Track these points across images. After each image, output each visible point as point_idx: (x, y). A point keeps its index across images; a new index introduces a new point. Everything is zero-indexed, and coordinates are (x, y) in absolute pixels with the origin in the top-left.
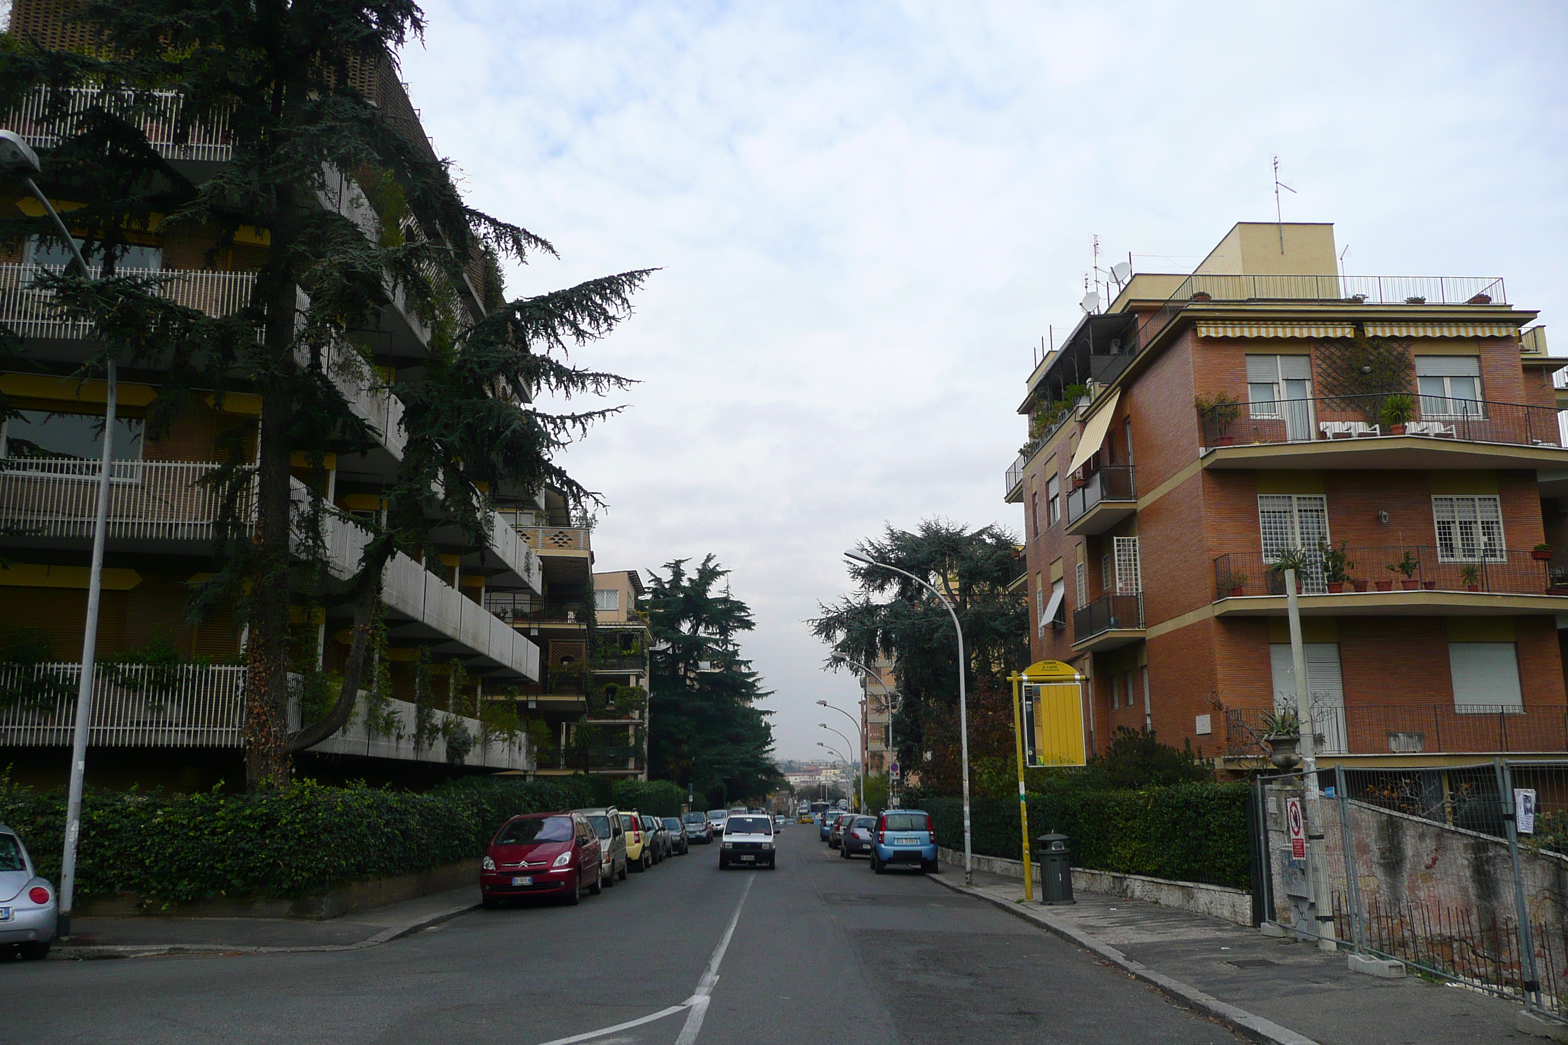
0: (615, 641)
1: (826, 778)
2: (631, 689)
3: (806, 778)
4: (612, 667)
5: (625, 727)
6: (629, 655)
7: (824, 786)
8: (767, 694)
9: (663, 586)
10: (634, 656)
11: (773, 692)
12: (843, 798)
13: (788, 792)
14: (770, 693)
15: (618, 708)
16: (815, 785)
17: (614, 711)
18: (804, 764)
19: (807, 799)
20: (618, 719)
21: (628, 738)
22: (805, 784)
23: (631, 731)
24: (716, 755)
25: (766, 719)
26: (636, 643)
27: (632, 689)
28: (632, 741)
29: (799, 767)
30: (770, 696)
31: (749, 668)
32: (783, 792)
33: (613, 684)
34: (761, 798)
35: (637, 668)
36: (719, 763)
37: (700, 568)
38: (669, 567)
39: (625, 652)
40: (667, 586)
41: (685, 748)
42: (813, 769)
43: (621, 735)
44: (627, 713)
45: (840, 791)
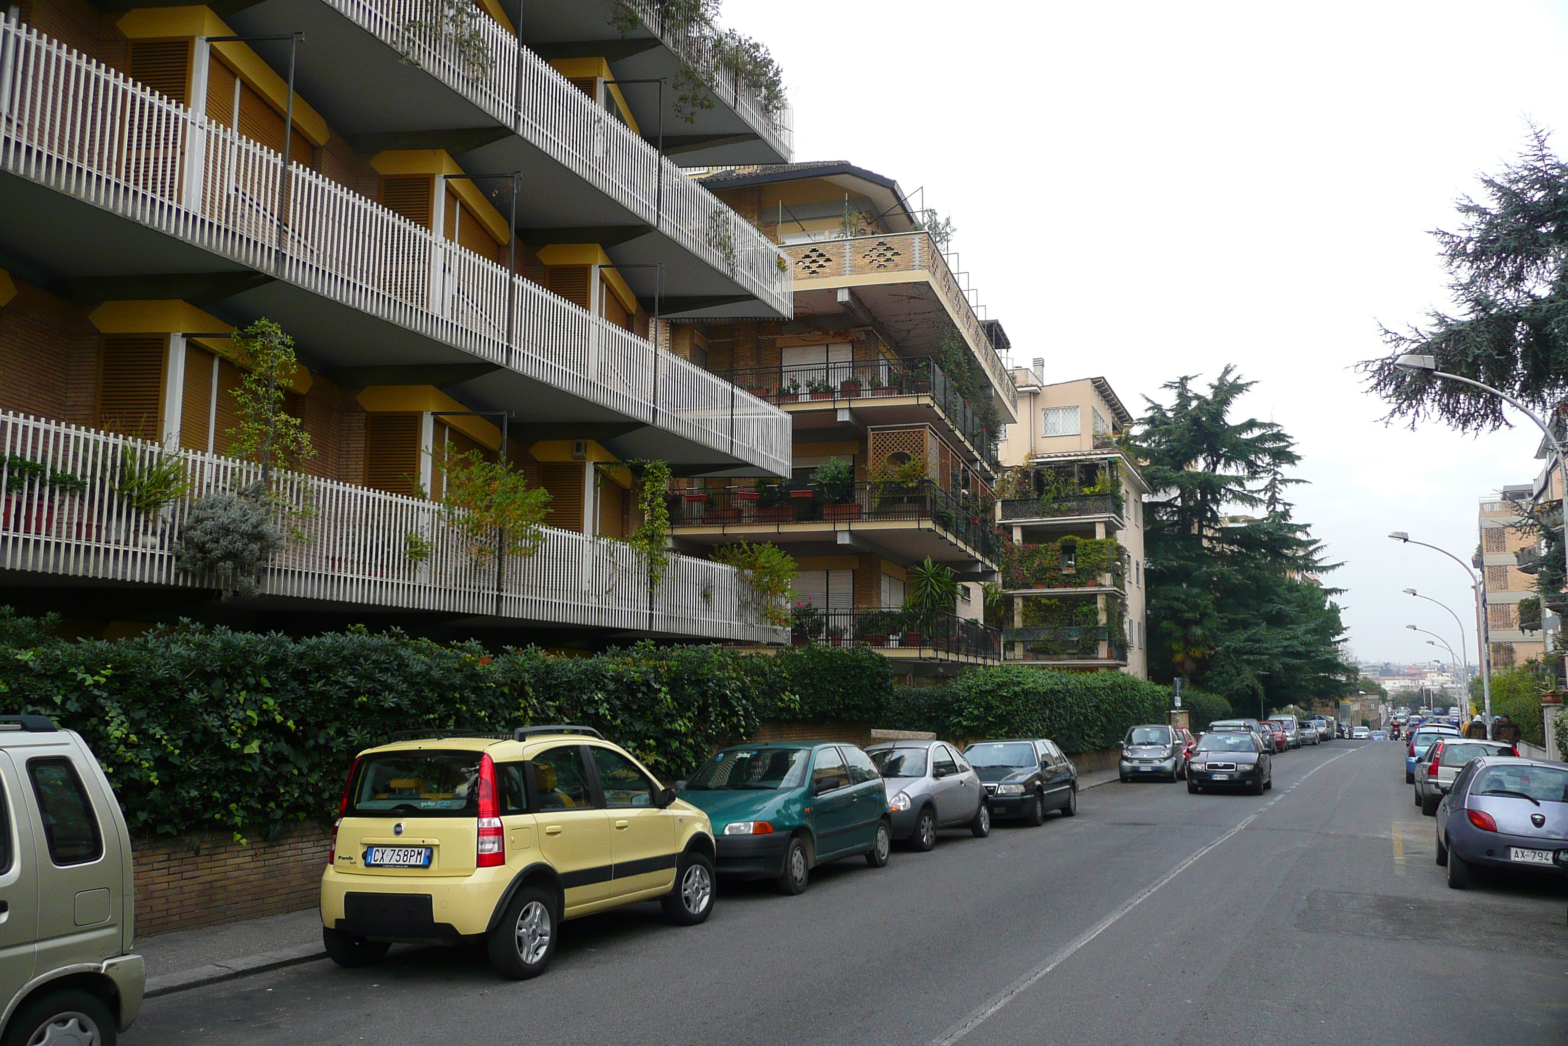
0: (1072, 475)
1: (1432, 682)
2: (1097, 543)
3: (1407, 682)
4: (1069, 512)
5: (1091, 599)
6: (1093, 495)
7: (1429, 690)
8: (1333, 567)
9: (1164, 415)
10: (1101, 495)
11: (1342, 564)
12: (1453, 706)
13: (1377, 697)
14: (1338, 565)
15: (1079, 571)
16: (1416, 690)
17: (1074, 576)
18: (1404, 667)
19: (1405, 706)
20: (1080, 586)
21: (1096, 614)
22: (1403, 689)
23: (1101, 603)
24: (1246, 641)
25: (1332, 598)
26: (1103, 478)
27: (1101, 544)
28: (1103, 619)
29: (1399, 670)
30: (1337, 569)
31: (1308, 534)
32: (1370, 697)
33: (1070, 536)
34: (1332, 704)
35: (1106, 511)
36: (1251, 653)
37: (1216, 383)
38: (1171, 387)
39: (1086, 491)
40: (1170, 414)
41: (1198, 631)
42: (1416, 673)
43: (1085, 609)
44: (1094, 578)
45: (1450, 697)
